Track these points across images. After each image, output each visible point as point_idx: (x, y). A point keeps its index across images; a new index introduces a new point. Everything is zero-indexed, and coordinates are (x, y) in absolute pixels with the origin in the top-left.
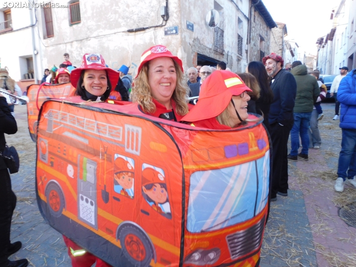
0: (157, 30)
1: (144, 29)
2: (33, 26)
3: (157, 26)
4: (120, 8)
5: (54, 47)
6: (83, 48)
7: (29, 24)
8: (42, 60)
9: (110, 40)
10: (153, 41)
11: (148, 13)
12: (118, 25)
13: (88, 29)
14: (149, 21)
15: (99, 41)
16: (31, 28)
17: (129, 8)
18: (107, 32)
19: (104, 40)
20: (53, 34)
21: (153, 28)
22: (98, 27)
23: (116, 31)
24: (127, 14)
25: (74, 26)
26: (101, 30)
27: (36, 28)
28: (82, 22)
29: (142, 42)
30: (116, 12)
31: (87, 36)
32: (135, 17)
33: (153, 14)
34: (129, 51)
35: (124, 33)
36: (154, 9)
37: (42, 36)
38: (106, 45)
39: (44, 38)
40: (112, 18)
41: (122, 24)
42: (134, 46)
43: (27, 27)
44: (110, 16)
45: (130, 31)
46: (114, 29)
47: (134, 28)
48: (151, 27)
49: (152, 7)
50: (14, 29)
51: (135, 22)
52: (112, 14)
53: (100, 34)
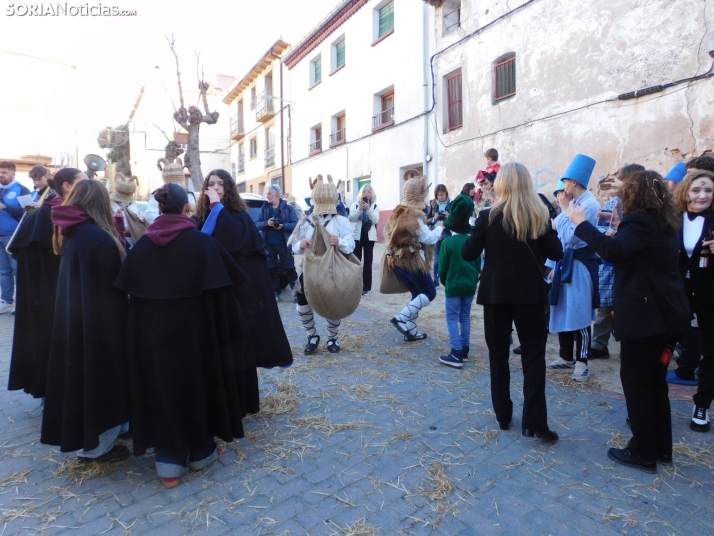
0: (695, 87)
1: (660, 89)
2: (427, 113)
3: (696, 78)
4: (602, 53)
5: (460, 147)
6: (517, 144)
7: (422, 110)
8: (437, 171)
9: (575, 122)
10: (684, 111)
11: (672, 52)
12: (599, 89)
13: (530, 105)
14: (676, 68)
15: (551, 125)
16: (423, 118)
17: (624, 50)
18: (570, 105)
19: (562, 122)
20: (461, 122)
21: (686, 84)
22: (552, 98)
23: (590, 101)
24: (619, 63)
25: (502, 104)
26: (557, 103)
27: (432, 116)
28: (518, 94)
29: (652, 118)
30: (592, 63)
31: (526, 119)
32: (639, 66)
33: (686, 52)
34: (620, 140)
35: (608, 103)
36: (690, 41)
37: (440, 130)
38: (565, 132)
39: (445, 132)
40: (582, 77)
41: (606, 86)
42: (632, 128)
43: (417, 117)
44: (579, 74)
45: (624, 97)
46: (587, 97)
47: (635, 88)
48: (679, 82)
49: (686, 38)
50: (397, 122)
51: (638, 77)
52: (583, 68)
53: (555, 112)
